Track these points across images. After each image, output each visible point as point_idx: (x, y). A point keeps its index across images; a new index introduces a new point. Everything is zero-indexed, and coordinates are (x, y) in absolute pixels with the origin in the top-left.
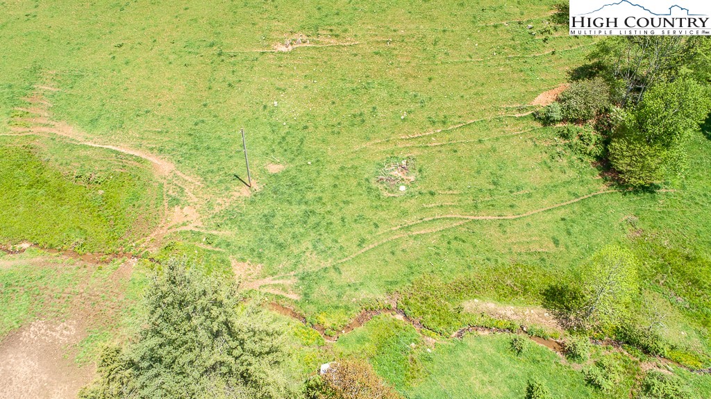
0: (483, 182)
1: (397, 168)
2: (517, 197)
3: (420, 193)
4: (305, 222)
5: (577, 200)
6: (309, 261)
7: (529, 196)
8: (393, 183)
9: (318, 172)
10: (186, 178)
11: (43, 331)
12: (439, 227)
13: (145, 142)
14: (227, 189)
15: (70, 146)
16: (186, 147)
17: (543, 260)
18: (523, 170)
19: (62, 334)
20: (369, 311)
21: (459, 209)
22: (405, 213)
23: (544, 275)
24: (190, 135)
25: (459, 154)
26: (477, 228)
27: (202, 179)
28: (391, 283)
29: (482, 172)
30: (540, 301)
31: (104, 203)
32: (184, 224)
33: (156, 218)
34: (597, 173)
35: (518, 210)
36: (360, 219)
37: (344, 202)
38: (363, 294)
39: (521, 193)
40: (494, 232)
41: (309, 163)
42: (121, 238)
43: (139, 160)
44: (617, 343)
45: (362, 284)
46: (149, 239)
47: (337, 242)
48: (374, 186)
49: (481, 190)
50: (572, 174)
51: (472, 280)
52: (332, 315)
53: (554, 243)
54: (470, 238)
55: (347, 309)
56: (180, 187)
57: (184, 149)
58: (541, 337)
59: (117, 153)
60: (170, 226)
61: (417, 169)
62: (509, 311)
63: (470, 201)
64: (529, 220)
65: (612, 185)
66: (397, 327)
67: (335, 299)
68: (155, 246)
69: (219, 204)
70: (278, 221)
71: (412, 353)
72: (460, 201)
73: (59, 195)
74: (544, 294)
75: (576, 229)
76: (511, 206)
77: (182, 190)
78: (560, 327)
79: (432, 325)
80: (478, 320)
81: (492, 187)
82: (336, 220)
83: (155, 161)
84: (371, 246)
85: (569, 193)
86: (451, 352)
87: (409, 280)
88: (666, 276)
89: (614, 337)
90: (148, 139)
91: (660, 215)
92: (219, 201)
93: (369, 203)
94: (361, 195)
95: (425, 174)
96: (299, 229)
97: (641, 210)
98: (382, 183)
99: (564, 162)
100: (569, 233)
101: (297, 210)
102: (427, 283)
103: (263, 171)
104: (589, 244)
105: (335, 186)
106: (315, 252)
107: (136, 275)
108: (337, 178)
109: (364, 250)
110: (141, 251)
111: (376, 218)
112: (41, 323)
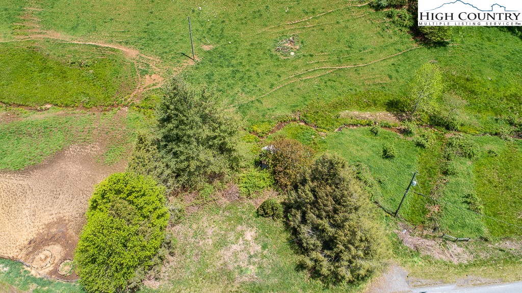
0: (342, 46)
1: (287, 42)
2: (364, 54)
3: (304, 56)
4: (234, 77)
5: (400, 53)
6: (241, 98)
7: (371, 52)
8: (286, 51)
9: (237, 48)
10: (149, 58)
11: (78, 150)
12: (318, 74)
13: (114, 39)
14: (178, 62)
15: (62, 45)
16: (144, 40)
17: (384, 87)
18: (366, 38)
19: (91, 150)
20: (283, 122)
21: (329, 63)
22: (296, 68)
23: (385, 95)
24: (145, 32)
25: (325, 31)
26: (342, 73)
27: (160, 57)
28: (294, 106)
29: (341, 40)
30: (384, 109)
31: (96, 77)
32: (154, 85)
33: (134, 83)
34: (411, 37)
35: (366, 61)
36: (268, 73)
37: (257, 64)
38: (278, 113)
39: (367, 51)
40: (352, 74)
41: (230, 43)
42: (113, 96)
43: (113, 50)
44: (431, 126)
45: (276, 108)
46: (132, 96)
47: (256, 86)
48: (274, 53)
49: (341, 51)
50: (396, 38)
51: (343, 100)
52: (261, 126)
53: (389, 77)
54: (338, 79)
55: (270, 122)
56: (146, 64)
57: (143, 41)
58: (387, 126)
59: (97, 47)
60: (144, 87)
61: (300, 42)
62: (367, 114)
63: (335, 58)
64: (373, 66)
65: (421, 44)
66: (302, 129)
67: (261, 117)
68: (138, 99)
69: (175, 71)
70: (216, 77)
71: (313, 140)
72: (329, 58)
73: (63, 75)
74: (387, 105)
75: (401, 69)
76: (361, 59)
77: (148, 65)
78: (397, 121)
79: (323, 126)
80: (349, 121)
81: (348, 49)
82: (253, 74)
83: (125, 50)
84: (278, 88)
85: (395, 49)
86: (336, 137)
87: (305, 104)
88: (456, 90)
89: (429, 123)
90: (115, 37)
91: (450, 59)
92: (175, 69)
93: (272, 64)
94: (267, 59)
95: (305, 44)
96: (230, 81)
97: (439, 56)
98: (279, 51)
99: (391, 32)
100: (397, 71)
101: (227, 71)
102: (316, 104)
103: (201, 50)
104: (410, 77)
105: (249, 55)
106: (244, 93)
107: (130, 115)
108: (249, 50)
109: (274, 90)
110: (129, 103)
111: (278, 72)
112: (76, 146)
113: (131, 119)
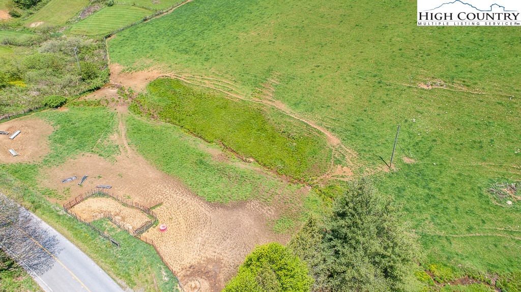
1: (506, 187)
4: (427, 201)
6: (428, 227)
8: (501, 197)
9: (441, 172)
10: (348, 150)
13: (324, 123)
14: (374, 164)
15: (282, 115)
16: (349, 132)
19: (267, 212)
20: (471, 277)
22: (509, 221)
24: (353, 126)
27: (357, 153)
28: (492, 266)
31: (296, 151)
32: (342, 177)
33: (325, 168)
36: (470, 212)
37: (459, 198)
38: (468, 264)
41: (435, 164)
42: (303, 172)
43: (319, 132)
46: (319, 178)
47: (450, 222)
48: (485, 194)
52: (441, 269)
55: (454, 270)
56: (342, 154)
57: (348, 133)
59: (307, 125)
60: (333, 175)
67: (444, 259)
68: (323, 184)
69: (367, 171)
70: (407, 193)
73: (272, 139)
77: (344, 157)
82: (451, 207)
83: (329, 136)
84: (477, 234)
87: (509, 270)
90: (326, 122)
92: (367, 169)
94: (473, 196)
96: (421, 204)
98: (492, 194)
103: (400, 160)
105: (453, 185)
106: (433, 223)
107: (310, 196)
108: (455, 180)
109: (471, 235)
110: (314, 184)
111: (484, 216)
112: (257, 202)
113: (310, 199)
